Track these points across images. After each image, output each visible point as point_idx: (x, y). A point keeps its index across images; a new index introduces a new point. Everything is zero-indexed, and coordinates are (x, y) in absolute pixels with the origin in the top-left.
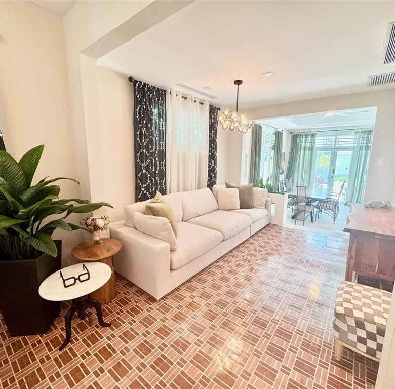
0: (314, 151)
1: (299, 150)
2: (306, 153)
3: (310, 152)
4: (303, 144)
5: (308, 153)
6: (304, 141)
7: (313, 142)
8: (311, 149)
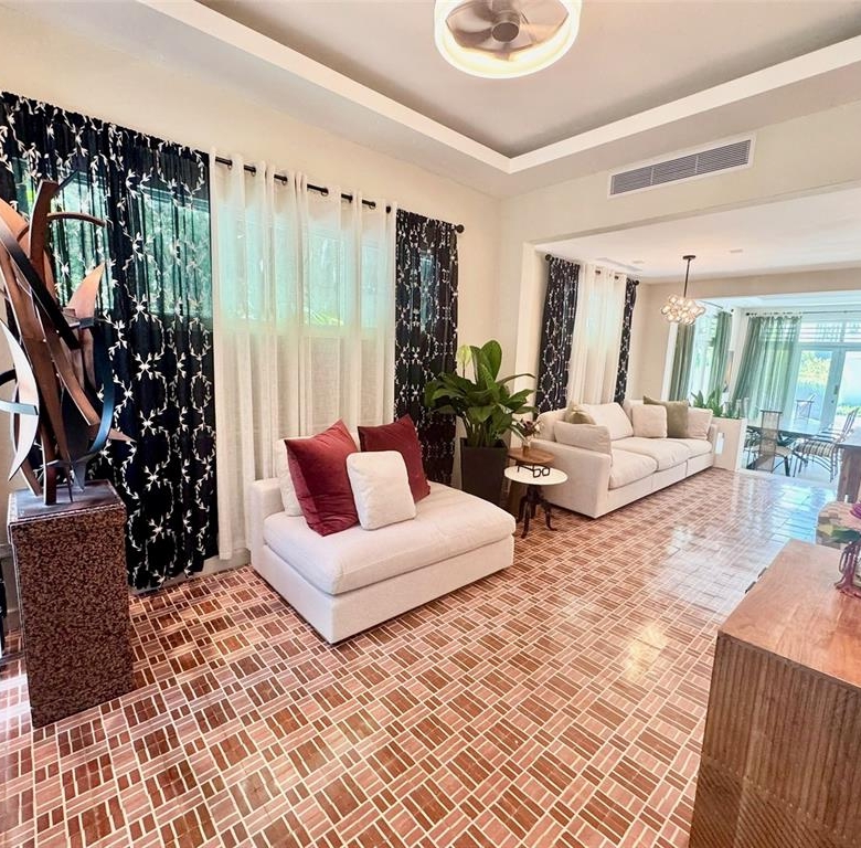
0: (796, 349)
1: (763, 347)
2: (778, 352)
3: (787, 352)
4: (774, 336)
5: (782, 353)
6: (775, 331)
7: (794, 333)
8: (790, 346)
